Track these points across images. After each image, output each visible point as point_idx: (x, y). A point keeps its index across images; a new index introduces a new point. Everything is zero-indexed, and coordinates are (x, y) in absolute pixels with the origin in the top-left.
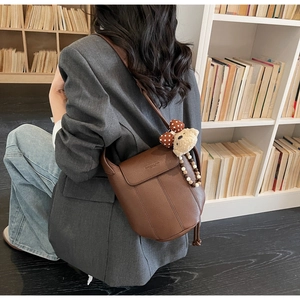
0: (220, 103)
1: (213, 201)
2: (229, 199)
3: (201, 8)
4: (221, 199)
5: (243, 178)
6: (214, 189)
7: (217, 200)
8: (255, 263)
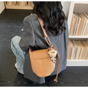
0: (77, 30)
1: (74, 60)
2: (80, 60)
3: (70, 2)
4: (77, 60)
5: (85, 55)
6: (74, 57)
7: (75, 60)
8: (83, 83)
